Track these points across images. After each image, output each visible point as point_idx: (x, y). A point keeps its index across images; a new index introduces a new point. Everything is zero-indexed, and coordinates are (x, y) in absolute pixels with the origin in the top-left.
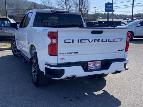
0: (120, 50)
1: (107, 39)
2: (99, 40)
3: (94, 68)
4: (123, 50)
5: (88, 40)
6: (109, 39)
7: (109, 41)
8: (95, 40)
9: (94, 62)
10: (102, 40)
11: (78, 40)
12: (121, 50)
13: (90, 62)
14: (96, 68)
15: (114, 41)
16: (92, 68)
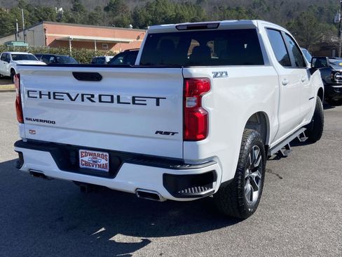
0: (161, 133)
1: (112, 97)
2: (93, 96)
3: (94, 167)
4: (173, 134)
5: (68, 94)
6: (118, 97)
7: (119, 102)
8: (83, 95)
9: (93, 152)
10: (100, 96)
11: (49, 93)
12: (167, 133)
13: (84, 151)
14: (100, 169)
15: (134, 103)
16: (91, 167)
